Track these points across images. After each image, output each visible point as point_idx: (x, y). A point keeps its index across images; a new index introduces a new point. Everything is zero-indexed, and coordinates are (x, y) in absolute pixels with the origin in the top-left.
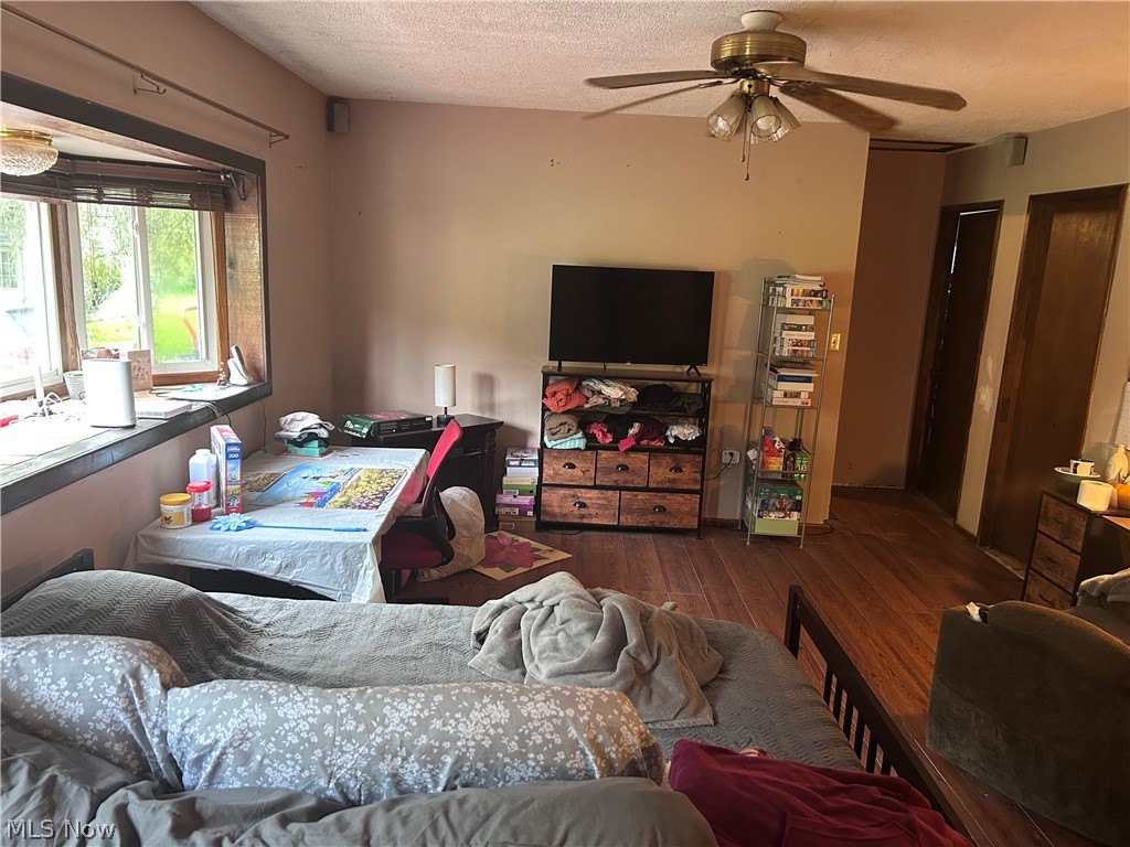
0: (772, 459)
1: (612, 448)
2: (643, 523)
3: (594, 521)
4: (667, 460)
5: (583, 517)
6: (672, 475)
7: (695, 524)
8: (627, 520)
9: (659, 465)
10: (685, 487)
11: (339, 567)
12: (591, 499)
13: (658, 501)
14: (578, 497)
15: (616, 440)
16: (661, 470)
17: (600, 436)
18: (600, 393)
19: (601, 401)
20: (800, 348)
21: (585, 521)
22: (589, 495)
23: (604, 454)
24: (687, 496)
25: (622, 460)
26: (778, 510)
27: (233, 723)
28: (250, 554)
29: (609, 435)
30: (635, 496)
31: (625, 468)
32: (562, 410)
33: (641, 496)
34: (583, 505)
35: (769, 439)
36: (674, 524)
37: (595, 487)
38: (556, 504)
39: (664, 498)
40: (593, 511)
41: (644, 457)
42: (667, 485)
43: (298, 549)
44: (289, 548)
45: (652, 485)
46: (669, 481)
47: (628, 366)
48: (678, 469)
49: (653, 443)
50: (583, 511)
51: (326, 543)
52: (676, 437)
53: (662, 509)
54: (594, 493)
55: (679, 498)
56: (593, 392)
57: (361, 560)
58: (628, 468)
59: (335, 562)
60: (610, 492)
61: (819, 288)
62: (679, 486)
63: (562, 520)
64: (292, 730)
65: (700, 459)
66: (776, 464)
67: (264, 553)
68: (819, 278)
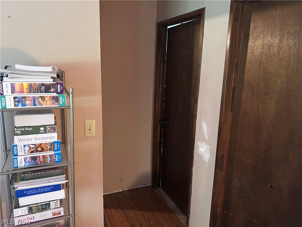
20: (41, 154)
61: (50, 81)
68: (50, 69)
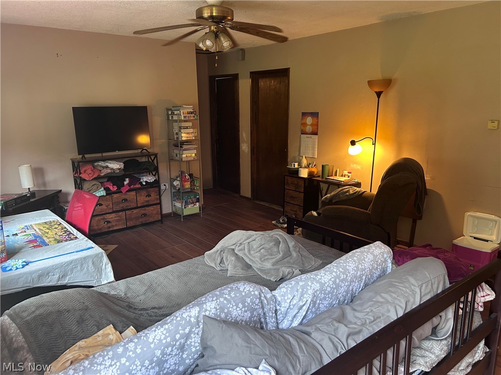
0: (186, 183)
1: (118, 192)
2: (138, 223)
3: (115, 228)
4: (144, 193)
5: (110, 227)
6: (147, 199)
7: (160, 218)
8: (130, 224)
9: (141, 195)
10: (153, 203)
11: (91, 268)
12: (112, 218)
13: (143, 212)
14: (106, 219)
15: (119, 188)
16: (142, 198)
17: (111, 188)
18: (107, 167)
19: (109, 171)
20: (189, 136)
21: (111, 229)
22: (111, 217)
23: (115, 196)
24: (155, 206)
25: (123, 197)
26: (191, 203)
27: (310, 292)
28: (40, 276)
29: (115, 187)
30: (132, 212)
31: (126, 200)
32: (92, 178)
33: (135, 211)
34: (109, 222)
35: (183, 175)
36: (152, 220)
37: (113, 212)
38: (95, 225)
39: (145, 210)
40: (114, 224)
41: (133, 193)
42: (145, 204)
43: (66, 266)
44: (62, 267)
45: (139, 205)
46: (146, 201)
47: (117, 153)
48: (149, 196)
49: (136, 186)
50: (109, 225)
51: (81, 258)
52: (146, 182)
53: (145, 215)
54: (113, 215)
55: (151, 208)
56: (103, 167)
57: (101, 261)
58: (127, 200)
59: (88, 266)
60: (121, 213)
61: (192, 111)
62: (151, 203)
63: (99, 232)
64: (328, 286)
65: (157, 189)
66: (187, 185)
67: (48, 274)
68: (192, 107)
